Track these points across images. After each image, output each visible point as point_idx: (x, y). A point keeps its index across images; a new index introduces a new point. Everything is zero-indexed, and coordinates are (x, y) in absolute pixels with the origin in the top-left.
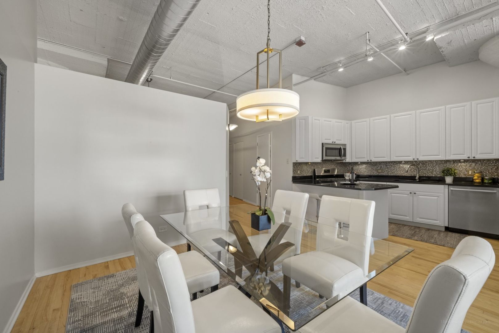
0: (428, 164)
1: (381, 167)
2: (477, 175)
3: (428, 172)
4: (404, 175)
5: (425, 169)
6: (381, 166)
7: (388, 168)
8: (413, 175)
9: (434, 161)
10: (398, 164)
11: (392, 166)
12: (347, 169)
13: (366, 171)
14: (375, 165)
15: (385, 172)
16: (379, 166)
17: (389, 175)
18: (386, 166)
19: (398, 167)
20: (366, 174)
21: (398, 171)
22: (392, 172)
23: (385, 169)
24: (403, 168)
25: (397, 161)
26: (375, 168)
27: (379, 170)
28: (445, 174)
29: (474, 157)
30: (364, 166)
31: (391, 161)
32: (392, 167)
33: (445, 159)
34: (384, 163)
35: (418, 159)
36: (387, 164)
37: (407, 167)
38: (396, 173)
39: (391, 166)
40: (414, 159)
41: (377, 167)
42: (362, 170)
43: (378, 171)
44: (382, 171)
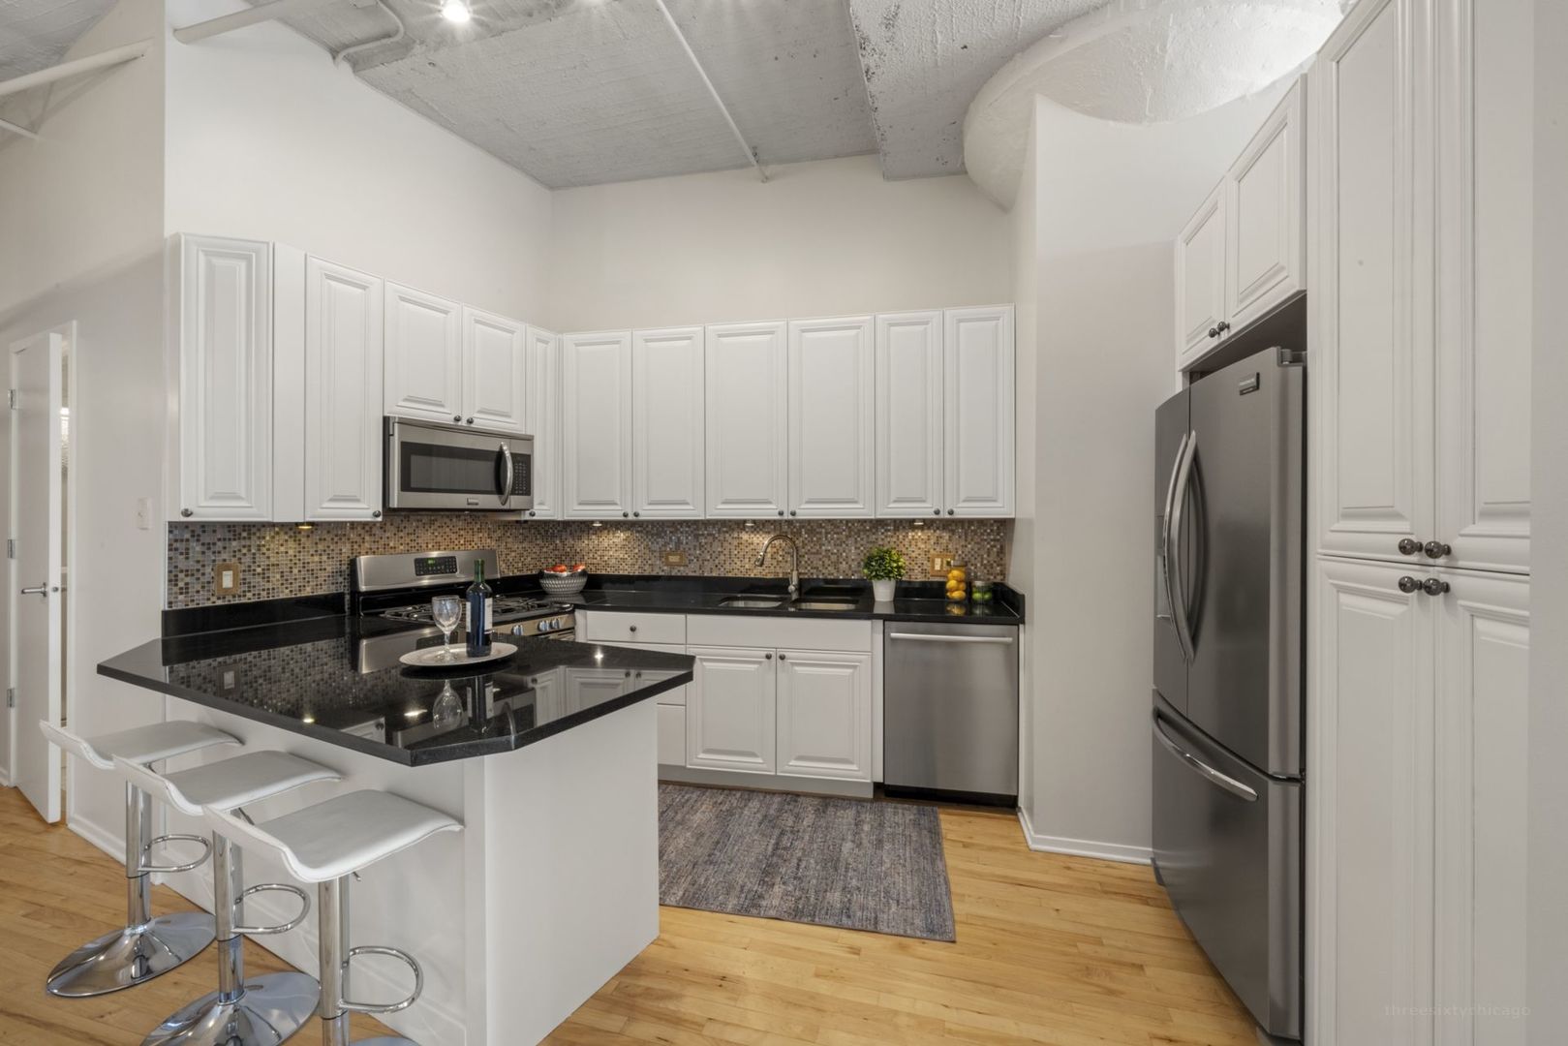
0: (827, 533)
1: (679, 542)
2: (955, 573)
3: (827, 562)
4: (752, 576)
5: (818, 553)
6: (679, 538)
7: (701, 546)
8: (781, 576)
9: (841, 521)
10: (733, 530)
11: (715, 538)
12: (555, 549)
13: (623, 559)
14: (658, 535)
15: (691, 561)
16: (671, 538)
17: (706, 575)
18: (697, 537)
19: (735, 543)
20: (626, 570)
21: (736, 560)
22: (717, 561)
23: (692, 551)
24: (752, 547)
25: (730, 521)
26: (655, 547)
27: (672, 553)
28: (874, 573)
29: (951, 513)
30: (621, 536)
31: (708, 517)
32: (716, 543)
33: (873, 517)
34: (689, 527)
35: (793, 514)
36: (697, 529)
37: (762, 541)
38: (727, 566)
39: (710, 539)
40: (781, 514)
41: (665, 545)
42: (611, 553)
43: (667, 559)
44: (681, 558)
